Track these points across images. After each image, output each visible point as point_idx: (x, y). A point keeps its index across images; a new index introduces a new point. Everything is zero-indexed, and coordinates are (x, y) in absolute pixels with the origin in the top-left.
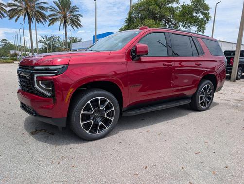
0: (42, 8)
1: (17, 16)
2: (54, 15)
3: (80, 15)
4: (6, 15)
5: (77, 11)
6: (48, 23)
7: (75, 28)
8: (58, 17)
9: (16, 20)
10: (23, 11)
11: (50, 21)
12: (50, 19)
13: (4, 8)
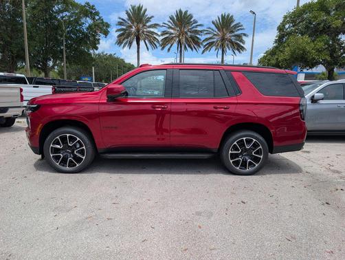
0: (197, 32)
1: (169, 45)
2: (211, 38)
3: (245, 35)
4: (158, 45)
5: (241, 29)
6: (202, 49)
7: (236, 52)
8: (215, 40)
9: (169, 50)
10: (174, 38)
11: (205, 46)
12: (204, 44)
13: (157, 37)
